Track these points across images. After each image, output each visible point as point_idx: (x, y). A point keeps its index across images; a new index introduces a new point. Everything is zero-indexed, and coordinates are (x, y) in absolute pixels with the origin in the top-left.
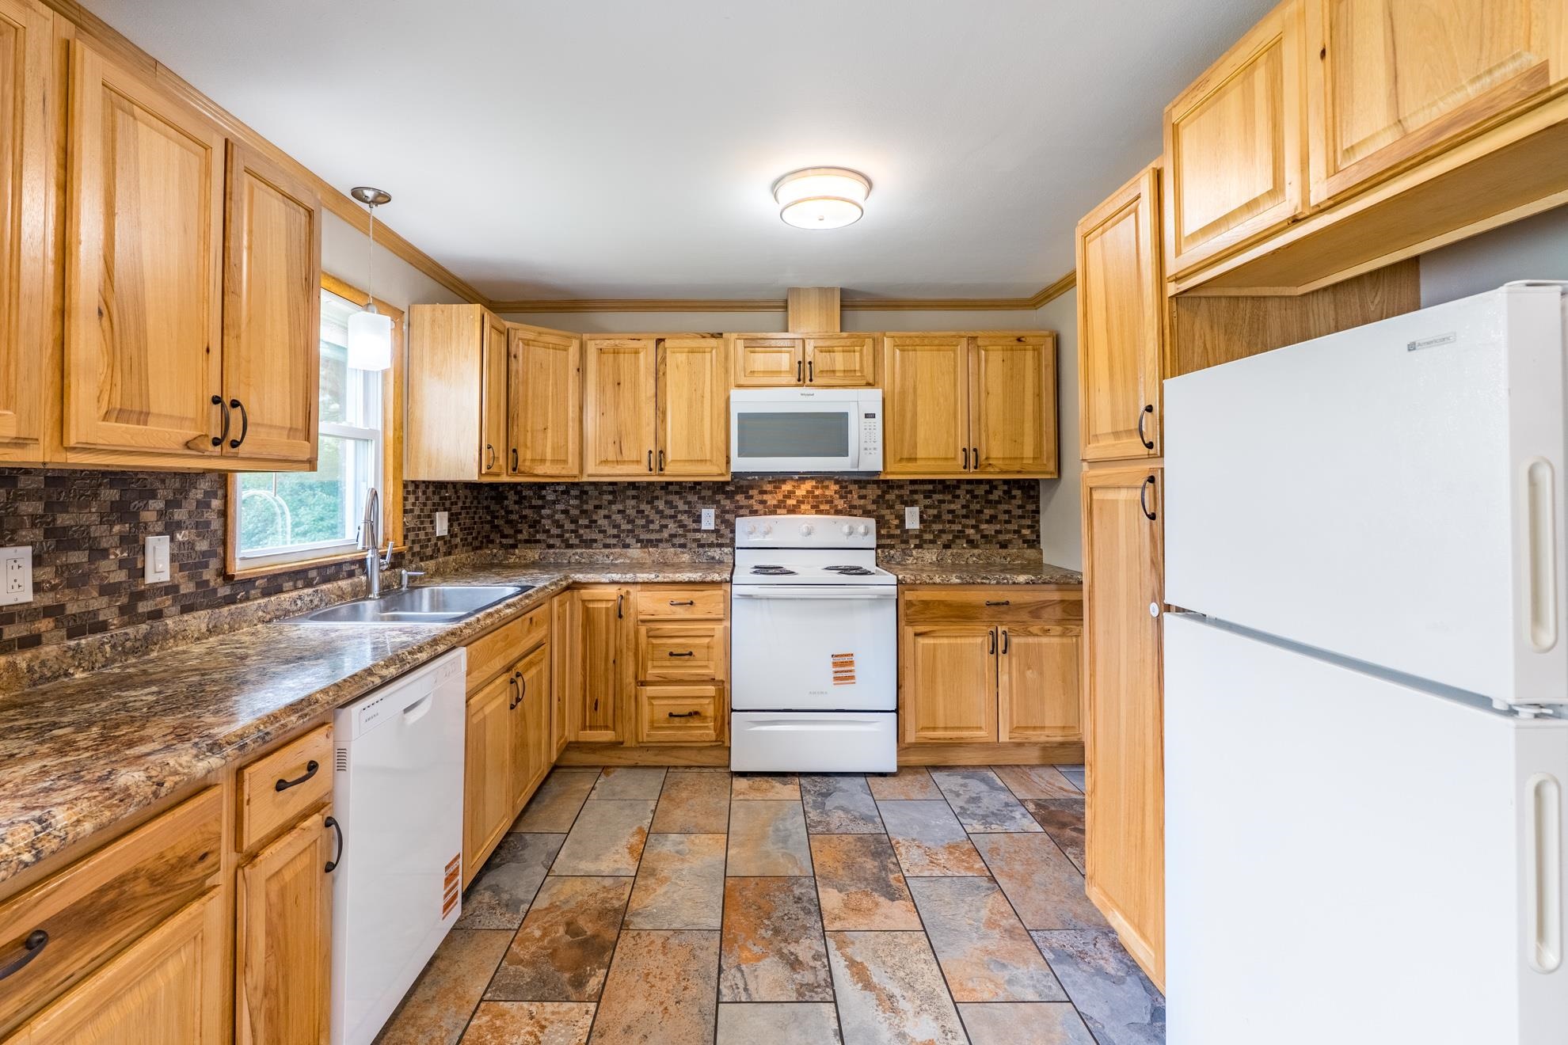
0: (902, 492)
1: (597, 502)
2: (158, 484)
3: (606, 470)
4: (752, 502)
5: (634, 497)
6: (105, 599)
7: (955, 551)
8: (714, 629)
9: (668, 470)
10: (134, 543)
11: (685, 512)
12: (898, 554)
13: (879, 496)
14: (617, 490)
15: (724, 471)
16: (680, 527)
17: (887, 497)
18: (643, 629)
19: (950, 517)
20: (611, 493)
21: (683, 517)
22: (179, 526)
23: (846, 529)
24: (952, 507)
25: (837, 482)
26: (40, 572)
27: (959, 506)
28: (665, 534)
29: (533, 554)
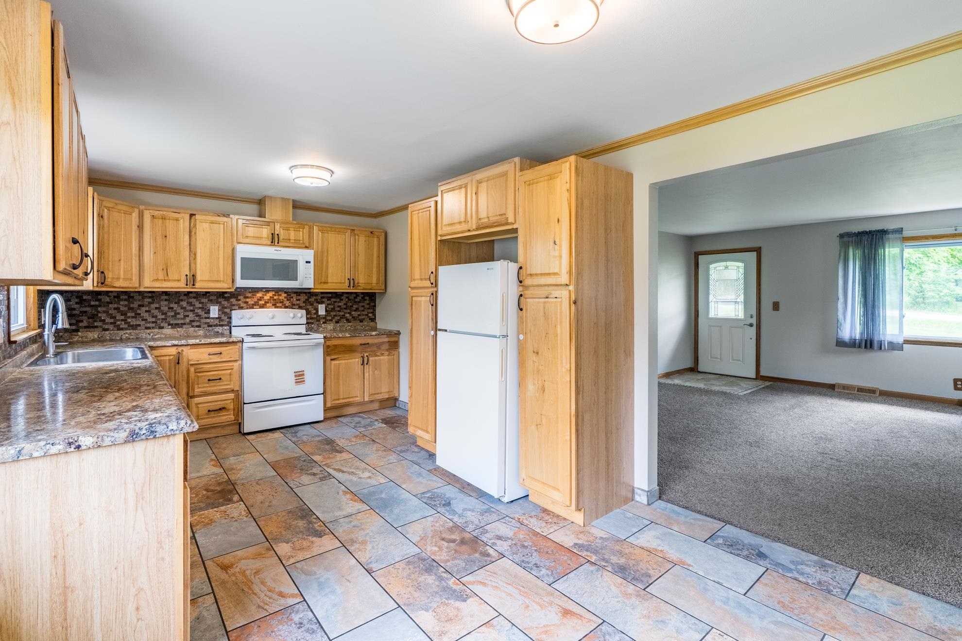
0: (317, 297)
1: (140, 303)
3: (157, 284)
4: (239, 302)
5: (166, 300)
7: (341, 324)
8: (233, 365)
9: (198, 285)
11: (200, 308)
12: (315, 326)
13: (306, 300)
14: (154, 296)
15: (231, 286)
16: (196, 316)
17: (310, 300)
18: (192, 369)
19: (339, 309)
20: (150, 297)
21: (199, 311)
23: (292, 315)
24: (340, 304)
25: (285, 293)
27: (343, 304)
28: (187, 320)
29: (94, 335)
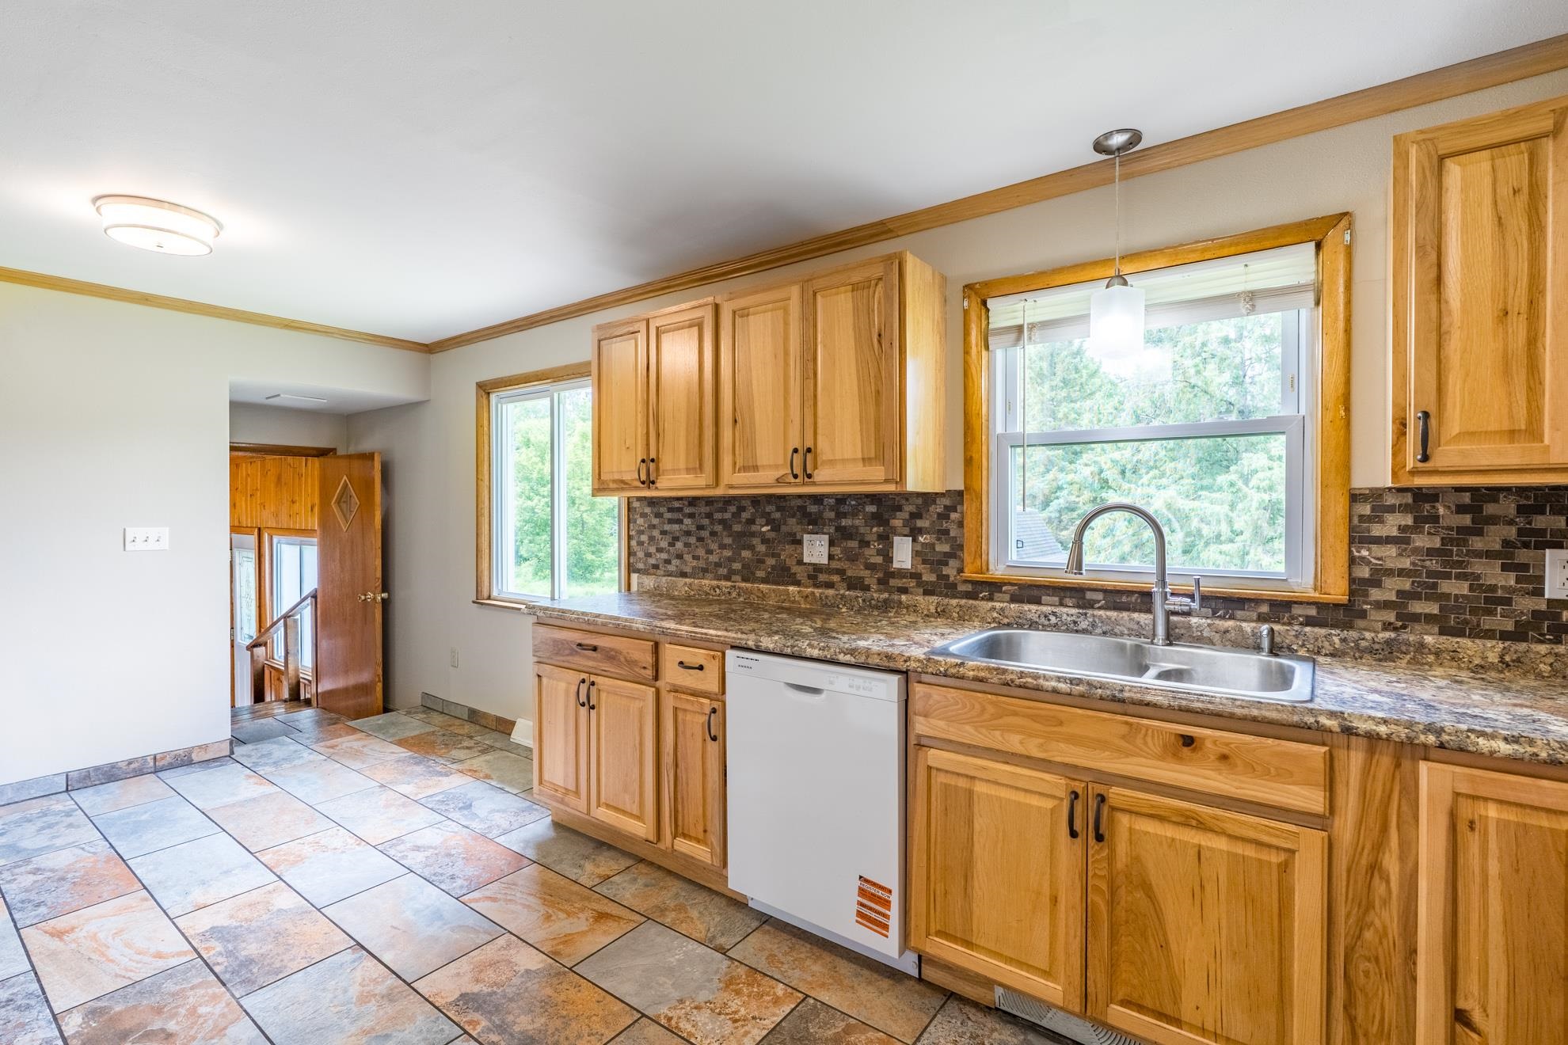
2: (904, 502)
6: (868, 572)
10: (886, 539)
22: (920, 531)
26: (832, 549)
